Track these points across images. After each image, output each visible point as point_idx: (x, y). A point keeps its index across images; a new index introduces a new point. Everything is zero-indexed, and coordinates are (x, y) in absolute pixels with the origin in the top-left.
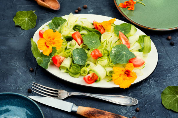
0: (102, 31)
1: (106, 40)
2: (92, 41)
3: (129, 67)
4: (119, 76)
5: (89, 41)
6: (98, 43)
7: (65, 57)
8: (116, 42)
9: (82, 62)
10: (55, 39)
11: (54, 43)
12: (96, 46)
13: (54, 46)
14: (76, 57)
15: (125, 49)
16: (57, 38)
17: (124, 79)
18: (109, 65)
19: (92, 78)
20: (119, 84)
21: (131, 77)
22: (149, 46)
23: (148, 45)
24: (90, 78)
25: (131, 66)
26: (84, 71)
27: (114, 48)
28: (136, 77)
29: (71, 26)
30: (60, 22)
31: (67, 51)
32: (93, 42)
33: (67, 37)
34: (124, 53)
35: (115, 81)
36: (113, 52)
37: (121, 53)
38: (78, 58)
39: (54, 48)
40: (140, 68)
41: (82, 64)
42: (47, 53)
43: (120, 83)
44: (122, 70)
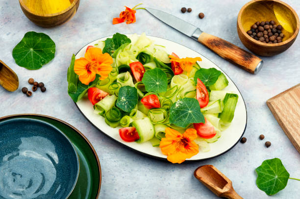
0: (177, 70)
1: (177, 86)
2: (157, 81)
3: (189, 135)
4: (171, 143)
5: (151, 80)
6: (164, 87)
7: (108, 93)
8: (187, 93)
9: (128, 107)
10: (103, 64)
11: (99, 69)
12: (158, 91)
13: (99, 73)
14: (123, 98)
15: (195, 107)
16: (105, 63)
17: (178, 150)
18: (165, 123)
19: (132, 134)
20: (167, 155)
21: (189, 150)
22: (230, 113)
23: (229, 110)
24: (129, 133)
25: (193, 134)
26: (126, 121)
27: (181, 100)
28: (198, 152)
29: (135, 51)
30: (122, 41)
31: (115, 86)
32: (158, 83)
33: (124, 65)
34: (190, 111)
35: (163, 149)
36: (177, 105)
37: (185, 110)
38: (125, 100)
39: (97, 76)
40: (209, 140)
41: (126, 111)
42: (86, 81)
43: (169, 154)
44: (177, 135)
